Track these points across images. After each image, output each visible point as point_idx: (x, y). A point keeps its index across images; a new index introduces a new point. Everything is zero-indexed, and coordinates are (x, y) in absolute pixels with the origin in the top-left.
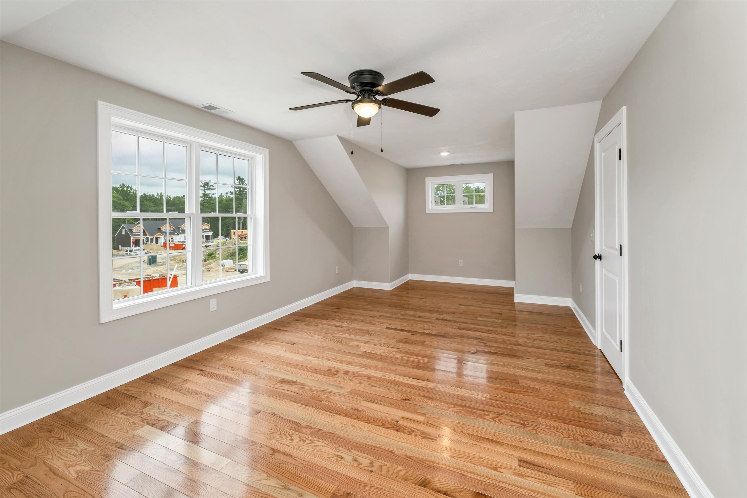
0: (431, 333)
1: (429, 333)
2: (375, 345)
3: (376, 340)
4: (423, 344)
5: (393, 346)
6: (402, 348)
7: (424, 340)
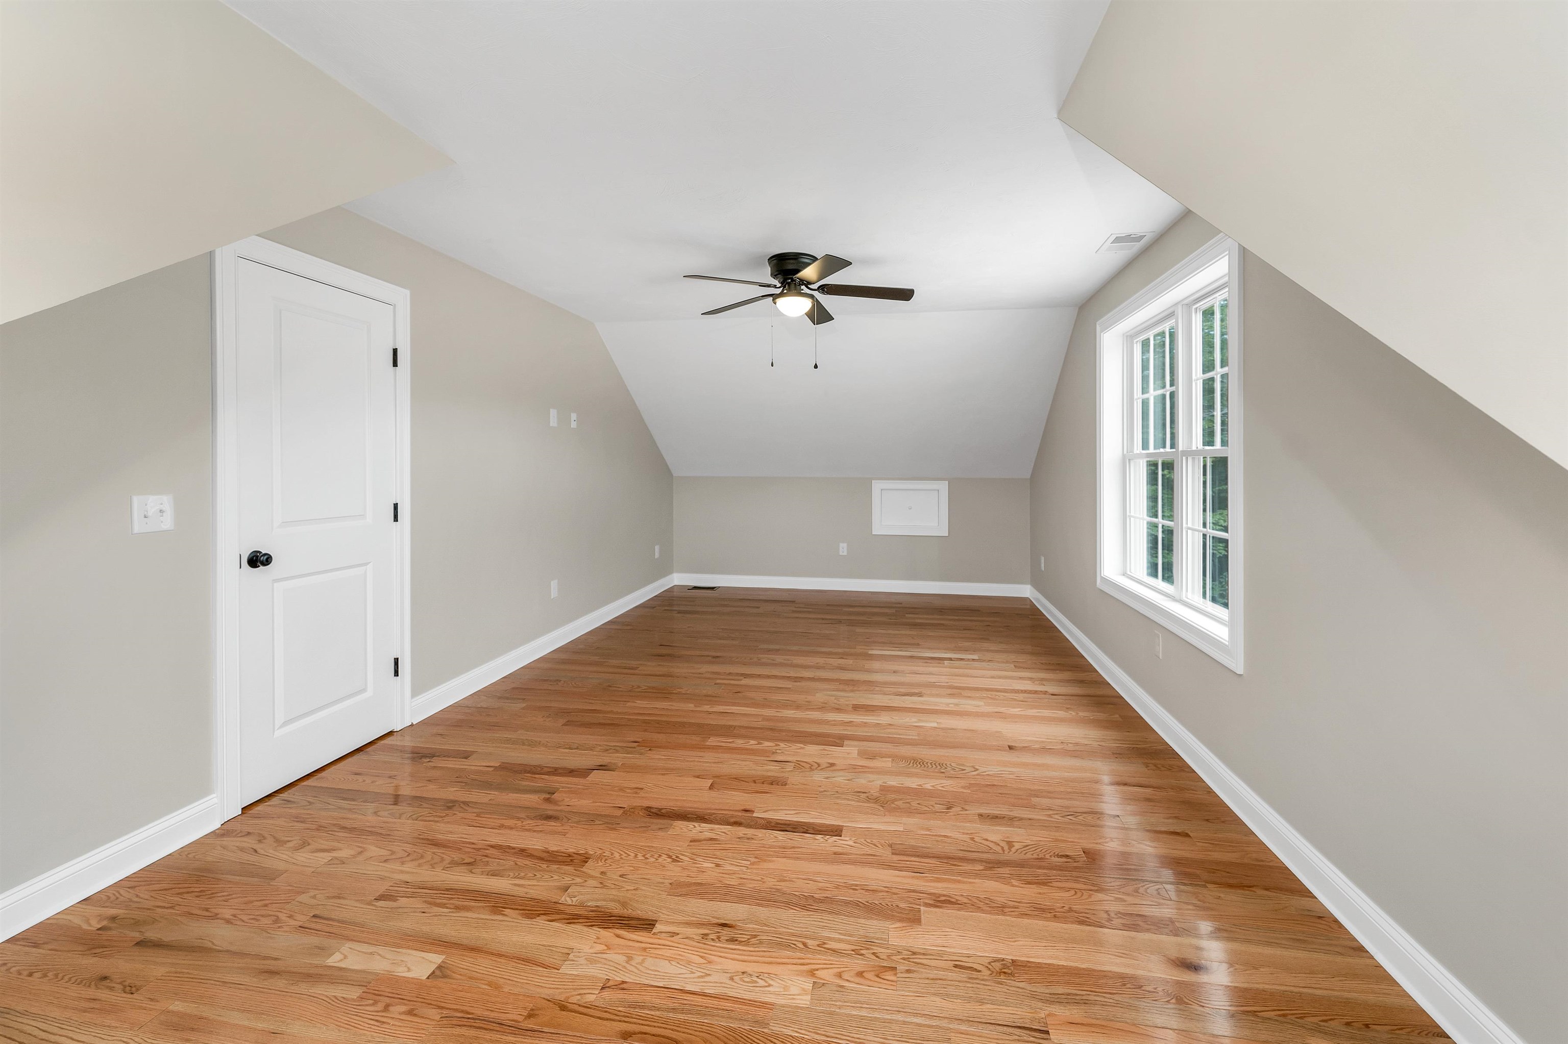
0: (691, 825)
1: (696, 824)
2: (832, 765)
3: (839, 779)
4: (715, 779)
5: (790, 767)
6: (766, 762)
7: (713, 794)
